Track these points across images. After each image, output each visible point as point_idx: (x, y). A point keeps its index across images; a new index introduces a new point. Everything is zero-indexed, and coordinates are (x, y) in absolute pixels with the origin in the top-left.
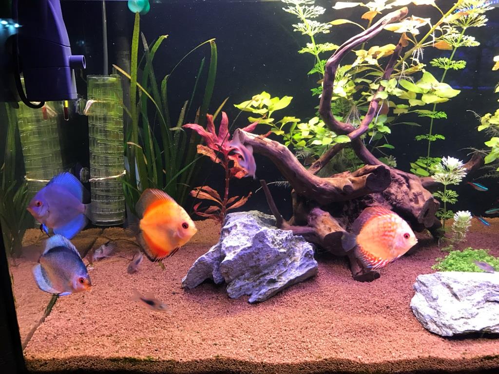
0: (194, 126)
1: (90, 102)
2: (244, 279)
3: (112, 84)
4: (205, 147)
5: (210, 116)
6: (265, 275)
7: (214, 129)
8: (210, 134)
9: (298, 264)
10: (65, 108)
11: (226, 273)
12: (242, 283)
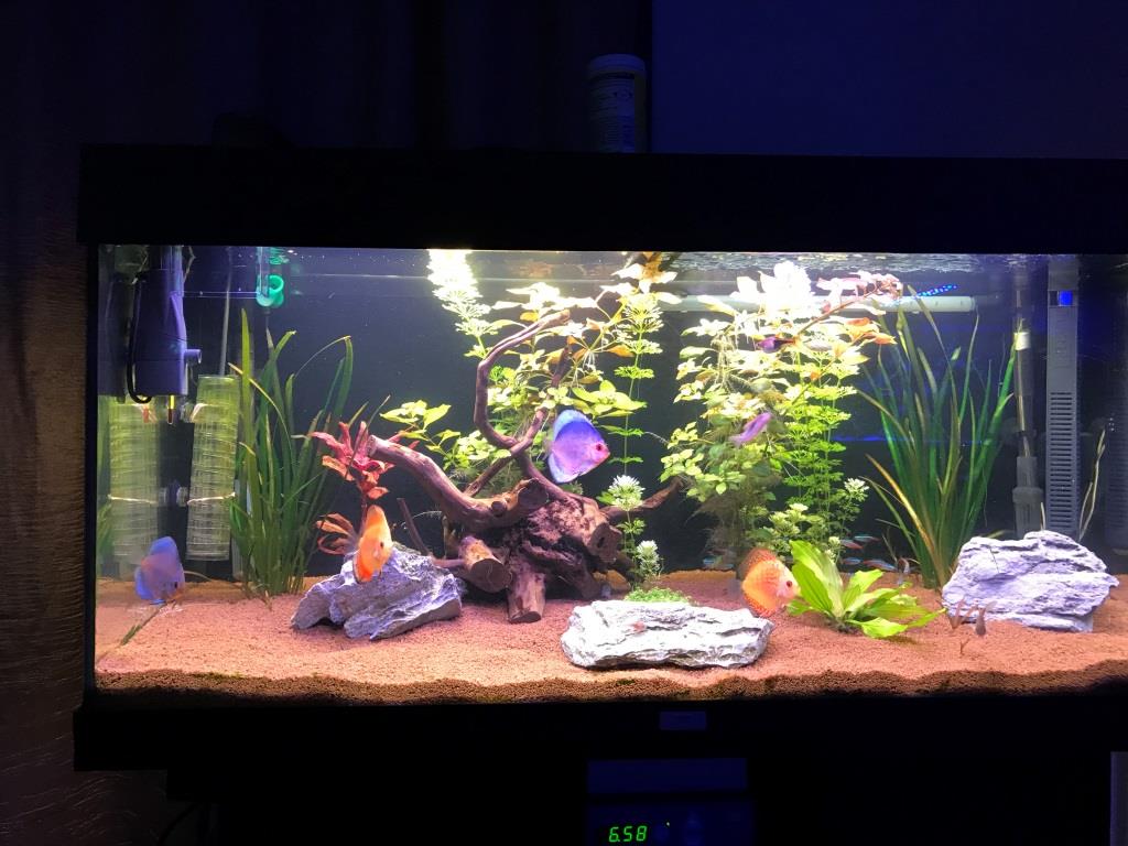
0: (322, 435)
1: (199, 405)
2: (367, 613)
3: (228, 386)
4: (335, 460)
5: (345, 425)
6: (392, 608)
7: (349, 441)
8: (341, 446)
9: (434, 597)
10: (170, 410)
11: (343, 603)
12: (363, 618)
